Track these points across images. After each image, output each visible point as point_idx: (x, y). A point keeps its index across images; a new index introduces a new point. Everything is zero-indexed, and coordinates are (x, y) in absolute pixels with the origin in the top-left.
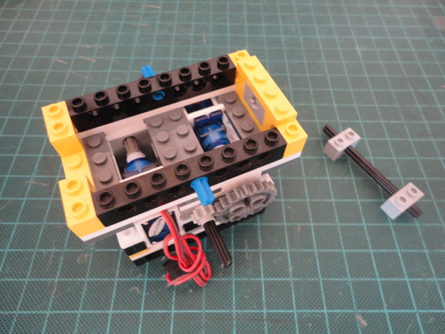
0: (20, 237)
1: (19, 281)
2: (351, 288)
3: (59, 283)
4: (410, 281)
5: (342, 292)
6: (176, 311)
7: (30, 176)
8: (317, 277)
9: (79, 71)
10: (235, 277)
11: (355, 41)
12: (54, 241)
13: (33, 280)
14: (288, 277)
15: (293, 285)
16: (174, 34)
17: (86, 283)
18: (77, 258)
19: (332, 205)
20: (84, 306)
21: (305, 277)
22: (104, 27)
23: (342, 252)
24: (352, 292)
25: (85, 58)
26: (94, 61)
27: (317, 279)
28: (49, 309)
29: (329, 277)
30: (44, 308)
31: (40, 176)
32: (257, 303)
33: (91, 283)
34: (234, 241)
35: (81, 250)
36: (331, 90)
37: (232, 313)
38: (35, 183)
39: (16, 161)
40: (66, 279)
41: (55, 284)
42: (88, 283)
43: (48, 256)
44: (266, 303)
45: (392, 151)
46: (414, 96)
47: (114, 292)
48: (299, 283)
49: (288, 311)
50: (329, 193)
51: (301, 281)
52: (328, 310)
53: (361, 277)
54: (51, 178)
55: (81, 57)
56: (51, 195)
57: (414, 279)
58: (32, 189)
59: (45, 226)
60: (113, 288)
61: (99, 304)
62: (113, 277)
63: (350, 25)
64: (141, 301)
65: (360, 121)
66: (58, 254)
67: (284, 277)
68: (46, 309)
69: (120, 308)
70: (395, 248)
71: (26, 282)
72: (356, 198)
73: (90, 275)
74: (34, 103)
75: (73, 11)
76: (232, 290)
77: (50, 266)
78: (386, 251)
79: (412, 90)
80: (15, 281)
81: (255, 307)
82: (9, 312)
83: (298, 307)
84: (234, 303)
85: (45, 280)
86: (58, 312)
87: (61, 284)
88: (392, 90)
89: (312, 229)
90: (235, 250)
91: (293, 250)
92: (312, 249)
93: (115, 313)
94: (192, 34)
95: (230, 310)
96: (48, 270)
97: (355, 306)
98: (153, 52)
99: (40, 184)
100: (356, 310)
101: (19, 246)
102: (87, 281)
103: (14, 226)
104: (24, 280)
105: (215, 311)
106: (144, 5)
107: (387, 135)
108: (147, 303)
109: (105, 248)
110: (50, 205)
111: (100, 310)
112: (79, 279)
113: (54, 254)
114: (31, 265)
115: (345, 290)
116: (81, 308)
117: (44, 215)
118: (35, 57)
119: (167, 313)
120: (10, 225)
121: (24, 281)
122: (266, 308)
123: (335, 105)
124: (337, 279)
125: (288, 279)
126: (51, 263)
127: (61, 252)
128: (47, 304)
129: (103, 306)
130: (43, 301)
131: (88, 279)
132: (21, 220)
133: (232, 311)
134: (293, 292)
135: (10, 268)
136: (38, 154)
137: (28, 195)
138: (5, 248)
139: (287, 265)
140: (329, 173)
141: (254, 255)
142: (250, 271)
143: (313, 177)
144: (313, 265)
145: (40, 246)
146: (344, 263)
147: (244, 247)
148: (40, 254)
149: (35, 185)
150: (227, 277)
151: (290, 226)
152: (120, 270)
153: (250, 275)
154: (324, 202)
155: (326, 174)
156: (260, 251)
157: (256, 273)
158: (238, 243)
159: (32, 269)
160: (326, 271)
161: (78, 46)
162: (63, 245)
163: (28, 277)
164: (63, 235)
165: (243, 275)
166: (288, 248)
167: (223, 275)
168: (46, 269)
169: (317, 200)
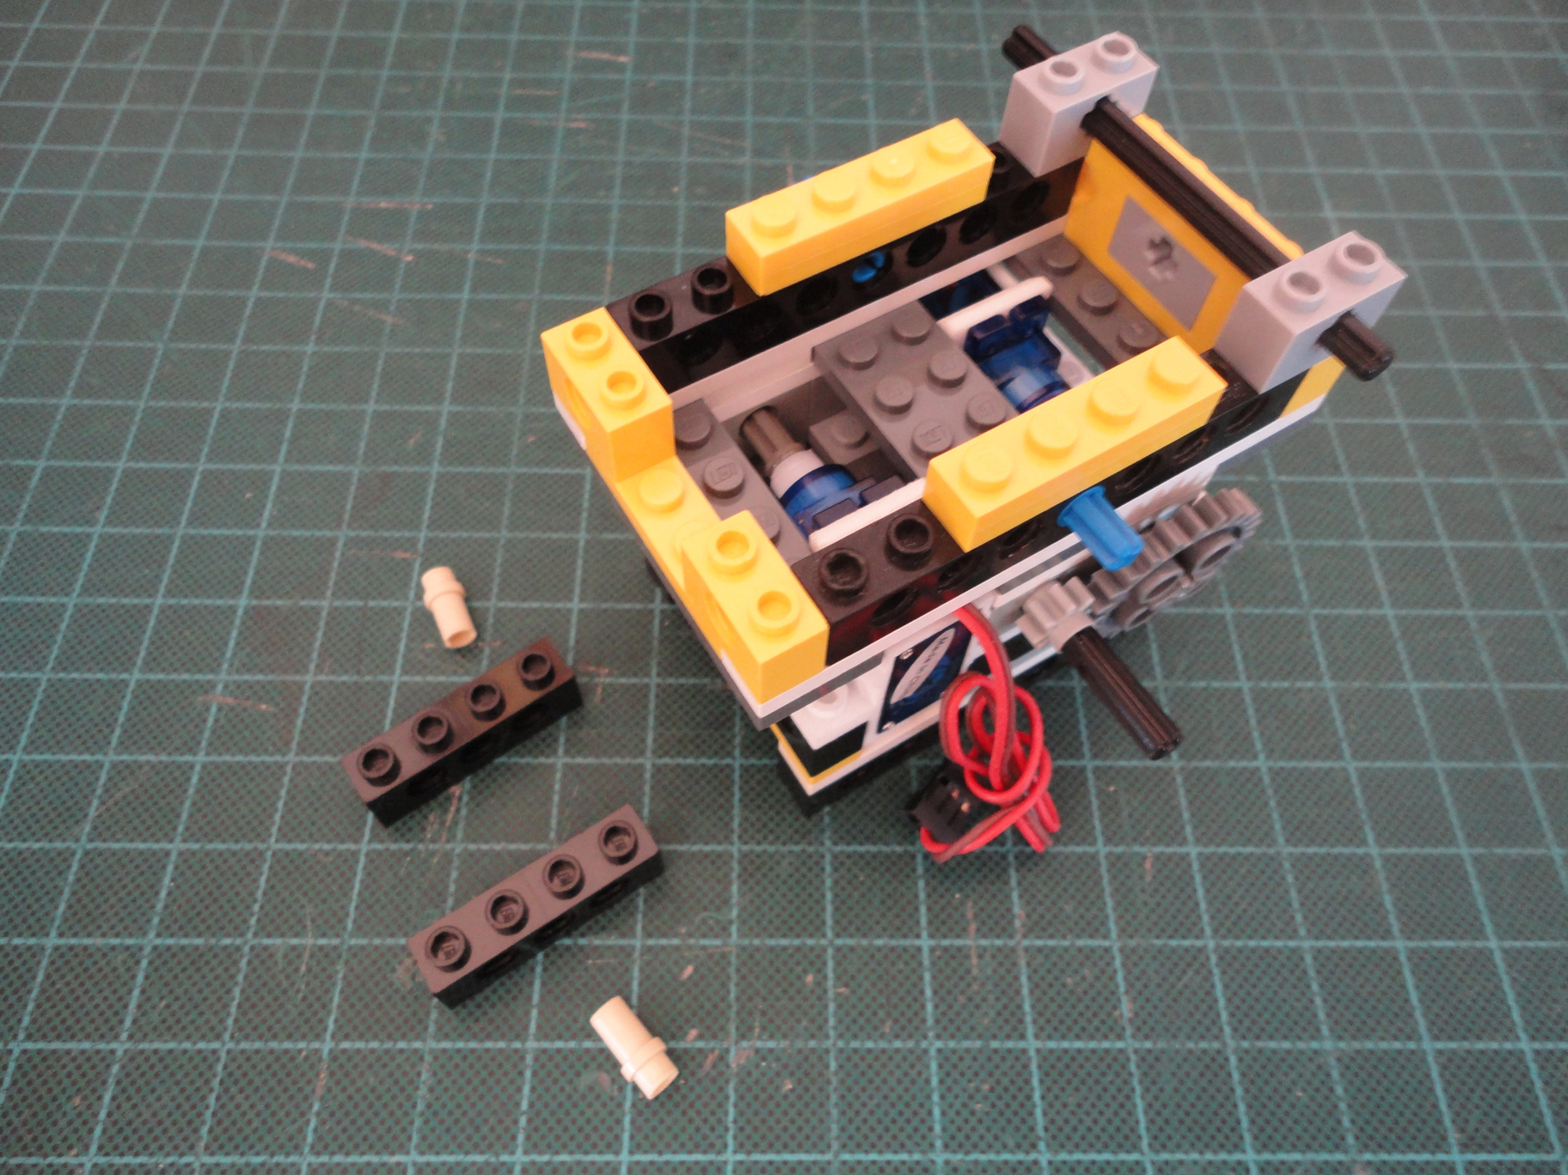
0: (190, 893)
1: (200, 1052)
2: (1335, 1074)
3: (334, 1059)
4: (1537, 1052)
5: (1304, 1090)
6: (741, 1157)
7: (210, 677)
8: (1216, 1038)
9: (359, 296)
10: (938, 1037)
11: (1319, 184)
12: (309, 909)
13: (244, 1045)
14: (1120, 1037)
15: (1138, 1067)
16: (684, 159)
17: (428, 1058)
18: (393, 970)
19: (1261, 779)
20: (424, 1138)
21: (1175, 1037)
22: (435, 132)
23: (1299, 947)
24: (1339, 1090)
25: (375, 246)
26: (410, 258)
27: (1216, 1045)
28: (307, 1149)
29: (1258, 1038)
30: (289, 1146)
31: (248, 677)
32: (1017, 1129)
33: (443, 1059)
34: (929, 909)
37: (933, 1162)
38: (230, 700)
39: (159, 621)
40: (360, 1045)
41: (320, 1059)
42: (436, 1058)
43: (290, 963)
44: (1046, 1129)
45: (1459, 586)
46: (1531, 385)
47: (526, 1090)
48: (1157, 1059)
49: (1123, 1156)
50: (1248, 737)
51: (1163, 1051)
52: (1258, 1152)
53: (1367, 1037)
54: (284, 682)
55: (362, 244)
56: (287, 744)
57: (1550, 1046)
58: (222, 722)
59: (274, 854)
60: (521, 1074)
61: (477, 1129)
62: (518, 1037)
63: (1299, 126)
64: (619, 1122)
65: (1347, 479)
66: (326, 956)
67: (1106, 1037)
68: (296, 1147)
69: (549, 1146)
70: (1481, 934)
71: (223, 1055)
72: (1340, 757)
73: (440, 1028)
74: (209, 412)
75: (323, 74)
76: (928, 1081)
77: (300, 995)
78: (1450, 944)
79: (1522, 365)
80: (185, 1052)
81: (1011, 1143)
82: (170, 1160)
83: (1159, 1144)
84: (938, 1128)
85: (287, 1045)
86: (338, 1158)
87: (343, 1059)
88: (1453, 366)
89: (1196, 866)
90: (932, 942)
91: (1132, 943)
92: (1197, 937)
93: (533, 1163)
94: (747, 160)
95: (924, 1152)
96: (294, 1013)
97: (1350, 1140)
98: (614, 227)
100: (1353, 1155)
101: (188, 928)
102: (432, 1051)
103: (167, 854)
104: (215, 1045)
105: (873, 1156)
106: (570, 52)
107: (1440, 527)
108: (639, 1129)
110: (286, 780)
111: (482, 1153)
112: (401, 1045)
113: (312, 956)
114: (237, 992)
115: (1316, 1083)
116: (417, 1147)
117: (270, 817)
118: (199, 243)
119: (711, 1163)
120: (154, 853)
121: (214, 1052)
122: (1048, 1146)
124: (1286, 1045)
125: (1120, 1045)
126: (303, 986)
127: (335, 948)
128: (300, 1130)
129: (492, 1137)
130: (287, 1121)
131: (433, 1044)
132: (191, 836)
133: (932, 1156)
134: (1139, 1090)
135: (164, 1003)
136: (233, 597)
137: (210, 744)
138: (145, 934)
139: (1113, 993)
140: (1247, 668)
141: (1000, 958)
142: (986, 1014)
143: (1190, 679)
144: (1201, 994)
145: (263, 928)
146: (1308, 986)
147: (964, 930)
148: (265, 955)
149: (232, 709)
150: (910, 1036)
151: (1119, 857)
152: (541, 1013)
153: (987, 1029)
154: (1233, 769)
155: (1235, 668)
156: (1019, 943)
157: (1006, 1021)
158: (943, 916)
159: (239, 1006)
160: (1247, 1015)
161: (350, 202)
162: (340, 921)
163: (227, 1036)
164: (341, 887)
165: (965, 1029)
166: (1114, 934)
167: (897, 1028)
168: (289, 1006)
169: (1207, 763)
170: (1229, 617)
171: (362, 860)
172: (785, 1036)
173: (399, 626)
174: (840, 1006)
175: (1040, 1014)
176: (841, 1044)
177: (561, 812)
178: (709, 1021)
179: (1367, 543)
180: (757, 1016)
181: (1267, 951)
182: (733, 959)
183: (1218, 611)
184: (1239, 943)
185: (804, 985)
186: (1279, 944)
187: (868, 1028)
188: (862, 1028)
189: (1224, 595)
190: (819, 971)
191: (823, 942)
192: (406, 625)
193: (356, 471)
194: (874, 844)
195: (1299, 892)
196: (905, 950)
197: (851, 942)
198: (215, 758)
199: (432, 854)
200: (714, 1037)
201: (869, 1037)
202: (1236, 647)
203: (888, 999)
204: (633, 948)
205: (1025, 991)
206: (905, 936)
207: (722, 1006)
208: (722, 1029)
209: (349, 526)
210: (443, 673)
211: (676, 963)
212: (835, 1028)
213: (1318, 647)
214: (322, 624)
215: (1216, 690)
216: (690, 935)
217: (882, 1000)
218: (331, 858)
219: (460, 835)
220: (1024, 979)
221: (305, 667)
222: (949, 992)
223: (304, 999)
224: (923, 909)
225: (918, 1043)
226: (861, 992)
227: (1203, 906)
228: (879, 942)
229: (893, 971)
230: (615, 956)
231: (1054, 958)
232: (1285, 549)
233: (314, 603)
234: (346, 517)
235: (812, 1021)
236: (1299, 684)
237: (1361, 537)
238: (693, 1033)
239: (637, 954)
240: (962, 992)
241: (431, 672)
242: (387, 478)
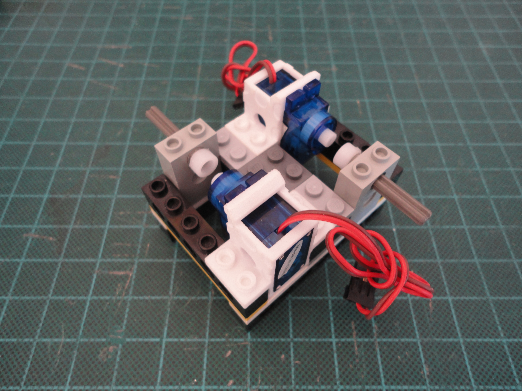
0: (12, 319)
7: (30, 226)
8: (468, 384)
9: (101, 79)
10: (341, 384)
11: (477, 36)
12: (63, 325)
13: (30, 388)
14: (424, 384)
16: (229, 29)
18: (98, 353)
19: (477, 267)
21: (449, 384)
22: (134, 22)
23: (501, 342)
25: (109, 61)
26: (122, 66)
27: (468, 388)
29: (487, 384)
31: (46, 226)
34: (335, 325)
35: (104, 340)
36: (452, 101)
38: (37, 236)
39: (11, 204)
40: (81, 388)
43: (54, 350)
50: (469, 249)
54: (60, 228)
55: (104, 61)
56: (60, 254)
58: (33, 245)
59: (50, 301)
62: (152, 384)
63: (466, 16)
65: (500, 144)
66: (69, 346)
67: (417, 384)
72: (510, 257)
73: (117, 380)
74: (39, 123)
75: (92, 2)
77: (57, 364)
85: (49, 388)
89: (451, 305)
90: (337, 340)
91: (426, 340)
92: (455, 337)
94: (253, 30)
96: (53, 373)
98: (202, 54)
99: (45, 237)
101: (10, 334)
103: (4, 301)
104: (17, 388)
109: (141, 337)
110: (58, 269)
112: (100, 388)
113: (63, 346)
114: (29, 363)
117: (50, 285)
118: (41, 61)
123: (461, 122)
124: (501, 388)
125: (424, 387)
126: (58, 360)
127: (74, 343)
131: (114, 387)
132: (15, 293)
136: (42, 194)
137: (27, 254)
139: (419, 363)
140: (466, 220)
141: (368, 347)
142: (363, 373)
143: (442, 225)
144: (459, 363)
145: (43, 334)
146: (507, 360)
147: (351, 334)
148: (42, 346)
149: (38, 239)
150: (329, 384)
151: (417, 302)
152: (163, 373)
153: (363, 380)
154: (464, 263)
155: (461, 220)
156: (375, 340)
157: (372, 377)
158: (341, 328)
159: (29, 370)
160: (481, 373)
161: (100, 46)
162: (77, 331)
163: (22, 383)
164: (78, 316)
165: (353, 380)
166: (418, 336)
167: (323, 380)
168: (51, 370)
169: (452, 261)
170: (456, 200)
171: (88, 304)
172: (272, 384)
173: (110, 205)
174: (297, 369)
175: (387, 373)
176: (297, 387)
177: (175, 282)
178: (238, 376)
179: (512, 169)
180: (260, 374)
181: (487, 343)
182: (249, 348)
183: (452, 197)
184: (474, 340)
185: (280, 359)
186: (492, 340)
187: (310, 380)
188: (307, 380)
189: (454, 191)
190: (287, 353)
191: (289, 340)
192: (113, 205)
193: (96, 144)
194: (310, 296)
195: (499, 316)
196: (325, 343)
197: (301, 340)
198: (29, 260)
199: (118, 301)
200: (240, 384)
201: (310, 384)
202: (460, 212)
203: (318, 366)
204: (205, 343)
205: (380, 362)
206: (325, 337)
207: (244, 369)
208: (244, 380)
209: (92, 166)
210: (127, 224)
211: (224, 349)
212: (295, 380)
213: (495, 211)
214: (78, 205)
215: (453, 229)
216: (230, 337)
217: (316, 366)
218: (75, 303)
219: (131, 292)
220: (379, 357)
221: (70, 222)
222: (345, 363)
223: (58, 366)
224: (332, 325)
225: (332, 387)
226: (306, 363)
227: (456, 323)
228: (314, 340)
229: (320, 353)
230: (197, 346)
231: (391, 347)
232: (477, 172)
233: (75, 196)
234: (91, 162)
235: (284, 376)
236: (489, 227)
237: (508, 166)
238: (231, 382)
239: (206, 346)
240: (352, 363)
241: (122, 224)
242: (107, 148)
